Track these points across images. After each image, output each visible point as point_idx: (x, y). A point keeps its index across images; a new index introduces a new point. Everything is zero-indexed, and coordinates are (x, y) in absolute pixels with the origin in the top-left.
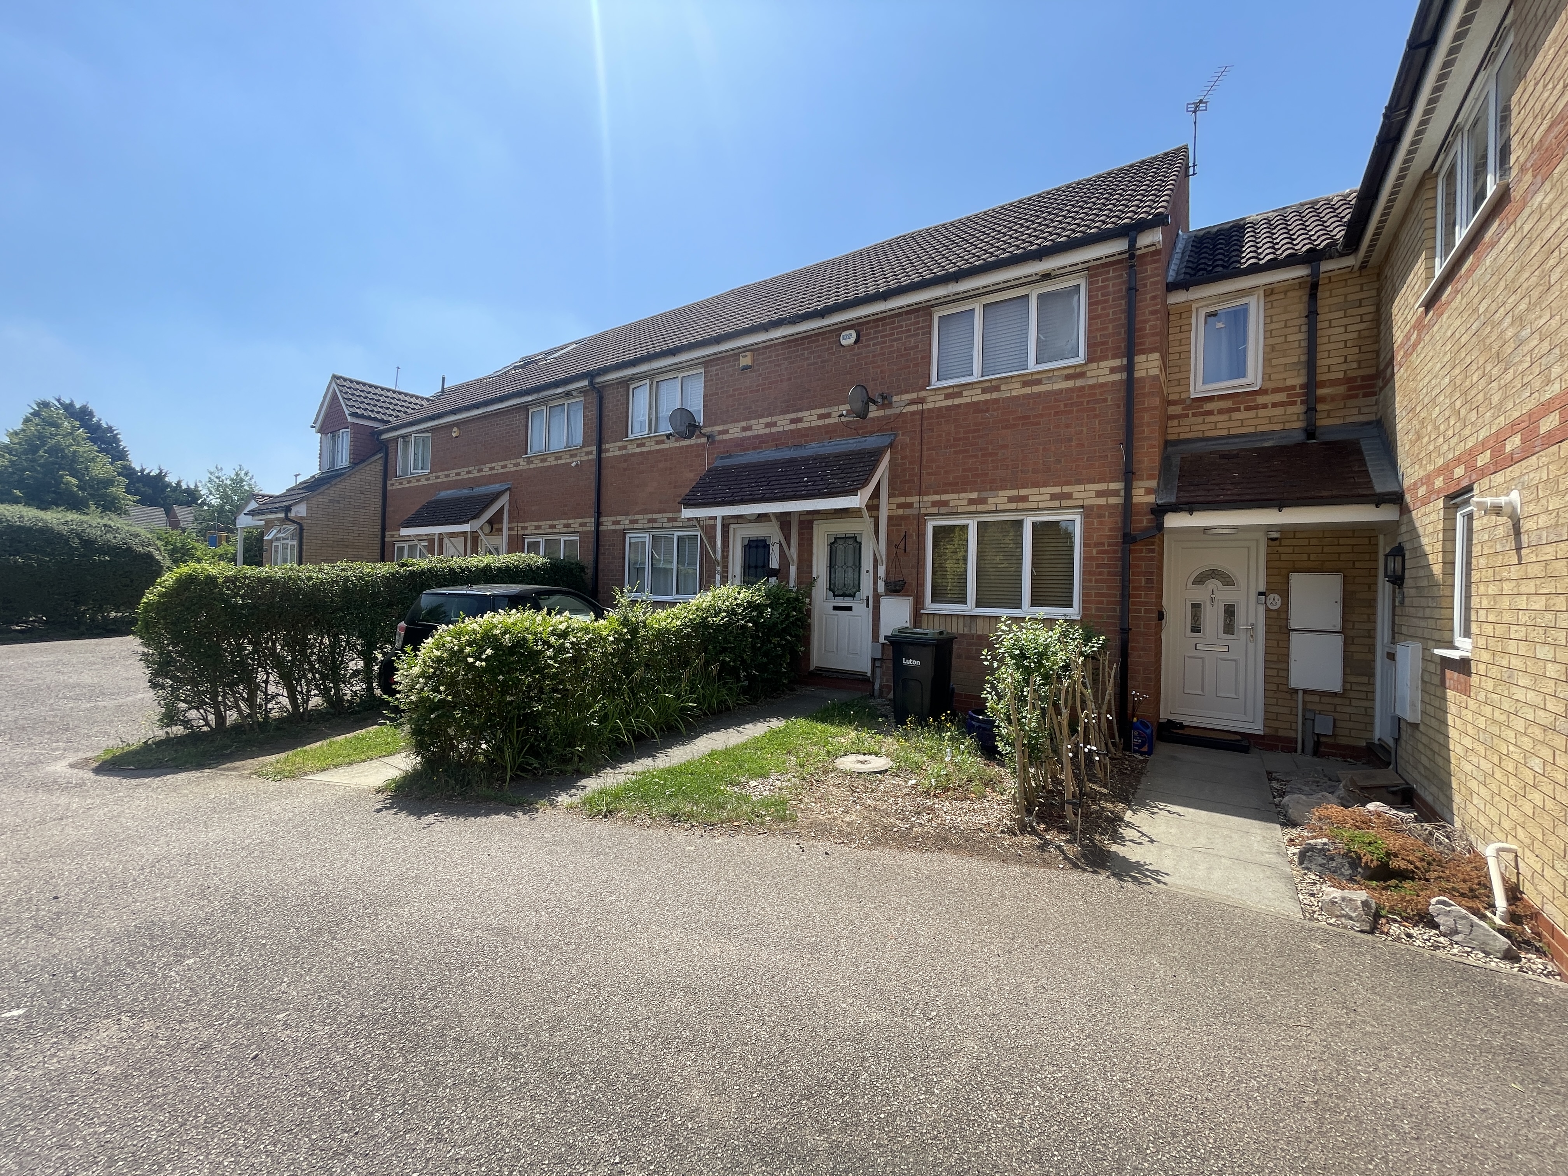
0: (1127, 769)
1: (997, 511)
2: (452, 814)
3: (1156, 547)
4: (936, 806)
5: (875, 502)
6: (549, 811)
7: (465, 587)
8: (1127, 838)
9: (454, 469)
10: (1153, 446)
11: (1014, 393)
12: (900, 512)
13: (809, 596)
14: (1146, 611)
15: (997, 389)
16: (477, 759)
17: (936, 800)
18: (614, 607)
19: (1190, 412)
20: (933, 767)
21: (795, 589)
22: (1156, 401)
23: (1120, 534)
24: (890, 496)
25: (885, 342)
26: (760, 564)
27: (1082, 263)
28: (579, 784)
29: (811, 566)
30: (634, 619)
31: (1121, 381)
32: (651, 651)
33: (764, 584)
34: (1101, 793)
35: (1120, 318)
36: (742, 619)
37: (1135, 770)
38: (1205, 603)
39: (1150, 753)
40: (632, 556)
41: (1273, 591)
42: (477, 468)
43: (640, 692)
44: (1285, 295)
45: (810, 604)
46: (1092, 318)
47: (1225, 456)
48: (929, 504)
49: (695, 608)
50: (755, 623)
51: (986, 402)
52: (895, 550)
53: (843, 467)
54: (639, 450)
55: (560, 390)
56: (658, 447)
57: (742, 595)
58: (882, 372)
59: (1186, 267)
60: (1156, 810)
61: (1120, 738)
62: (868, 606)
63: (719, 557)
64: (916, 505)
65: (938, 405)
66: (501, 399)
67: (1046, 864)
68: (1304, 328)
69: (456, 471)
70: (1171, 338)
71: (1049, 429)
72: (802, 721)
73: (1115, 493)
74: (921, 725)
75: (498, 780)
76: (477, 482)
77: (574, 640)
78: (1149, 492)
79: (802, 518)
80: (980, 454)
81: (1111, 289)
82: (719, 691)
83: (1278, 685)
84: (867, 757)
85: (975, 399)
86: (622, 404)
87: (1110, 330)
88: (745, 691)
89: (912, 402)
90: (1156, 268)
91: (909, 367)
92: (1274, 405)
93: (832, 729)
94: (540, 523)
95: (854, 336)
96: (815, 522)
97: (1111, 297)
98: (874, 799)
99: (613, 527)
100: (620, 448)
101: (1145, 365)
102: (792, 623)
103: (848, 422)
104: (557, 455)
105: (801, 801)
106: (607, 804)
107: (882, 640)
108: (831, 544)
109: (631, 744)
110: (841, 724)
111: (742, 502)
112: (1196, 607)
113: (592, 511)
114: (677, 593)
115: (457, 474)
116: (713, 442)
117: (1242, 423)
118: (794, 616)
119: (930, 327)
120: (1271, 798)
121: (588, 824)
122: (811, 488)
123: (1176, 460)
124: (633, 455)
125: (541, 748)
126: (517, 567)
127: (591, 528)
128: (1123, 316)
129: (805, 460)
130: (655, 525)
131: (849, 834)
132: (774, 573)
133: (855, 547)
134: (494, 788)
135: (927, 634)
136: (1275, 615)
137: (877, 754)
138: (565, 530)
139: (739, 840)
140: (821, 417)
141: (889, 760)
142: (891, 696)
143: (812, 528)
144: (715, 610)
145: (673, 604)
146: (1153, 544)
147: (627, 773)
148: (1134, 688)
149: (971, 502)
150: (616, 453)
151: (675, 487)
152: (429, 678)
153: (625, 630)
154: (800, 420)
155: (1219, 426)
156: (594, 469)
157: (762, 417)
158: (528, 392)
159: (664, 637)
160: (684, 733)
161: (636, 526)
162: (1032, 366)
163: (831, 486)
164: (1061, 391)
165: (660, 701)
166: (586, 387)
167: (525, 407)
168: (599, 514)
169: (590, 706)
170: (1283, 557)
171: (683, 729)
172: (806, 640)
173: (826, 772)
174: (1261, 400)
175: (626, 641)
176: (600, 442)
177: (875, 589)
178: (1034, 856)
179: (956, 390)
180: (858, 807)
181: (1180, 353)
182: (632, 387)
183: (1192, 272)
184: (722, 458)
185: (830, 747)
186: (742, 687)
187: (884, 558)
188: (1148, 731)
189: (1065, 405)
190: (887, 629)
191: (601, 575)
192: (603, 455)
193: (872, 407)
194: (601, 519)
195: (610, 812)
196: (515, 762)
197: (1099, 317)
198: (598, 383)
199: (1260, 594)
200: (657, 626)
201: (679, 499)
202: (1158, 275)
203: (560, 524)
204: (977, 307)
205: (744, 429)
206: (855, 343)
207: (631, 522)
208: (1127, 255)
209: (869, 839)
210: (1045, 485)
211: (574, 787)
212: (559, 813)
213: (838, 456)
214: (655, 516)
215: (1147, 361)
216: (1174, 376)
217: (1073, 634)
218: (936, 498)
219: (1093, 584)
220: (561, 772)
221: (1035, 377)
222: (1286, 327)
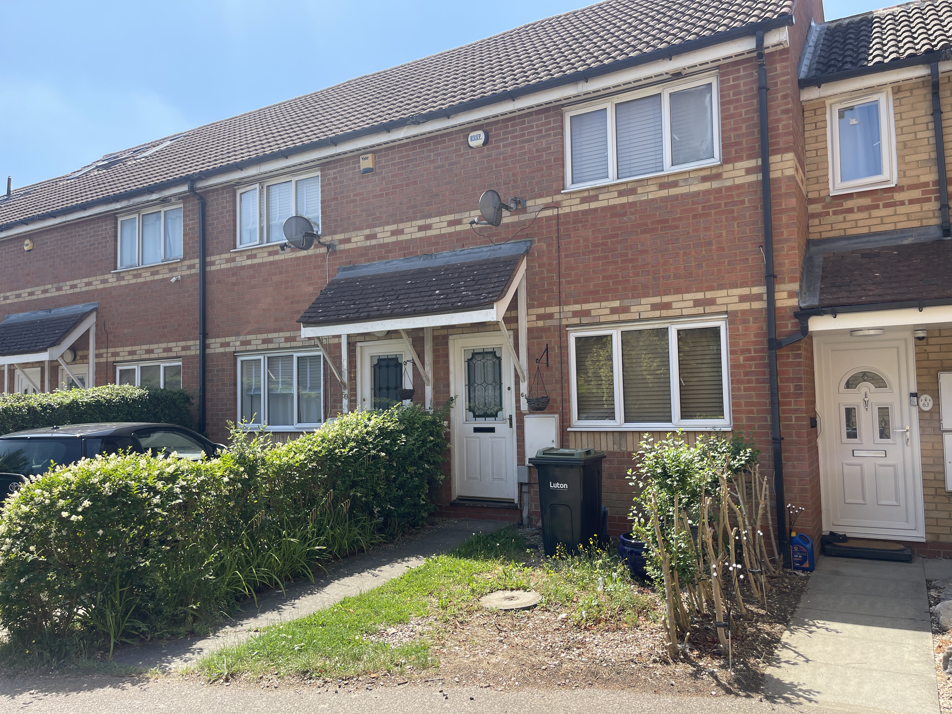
0: (786, 587)
1: (640, 320)
2: (50, 690)
3: (802, 352)
4: (587, 639)
5: (513, 314)
6: (162, 680)
7: (49, 429)
8: (783, 660)
9: (26, 288)
10: (792, 248)
11: (651, 196)
12: (540, 323)
13: (448, 418)
14: (797, 419)
15: (633, 191)
16: (73, 626)
17: (587, 633)
18: (228, 443)
19: (831, 210)
20: (584, 599)
21: (431, 412)
22: (793, 202)
23: (765, 339)
24: (529, 306)
25: (515, 143)
26: (392, 385)
27: (712, 62)
28: (194, 647)
29: (448, 385)
30: (251, 456)
31: (757, 182)
32: (272, 491)
33: (397, 408)
34: (758, 614)
35: (753, 118)
36: (374, 449)
37: (795, 588)
38: (858, 406)
39: (811, 569)
40: (245, 379)
41: (924, 392)
42: (55, 285)
43: (260, 537)
44: (911, 92)
45: (449, 427)
46: (725, 118)
47: (868, 255)
48: (570, 314)
49: (320, 439)
50: (388, 452)
51: (623, 205)
52: (536, 365)
53: (477, 278)
54: (249, 262)
55: (154, 196)
56: (271, 259)
57: (372, 423)
58: (514, 175)
59: (818, 63)
60: (814, 628)
61: (779, 554)
62: (511, 426)
63: (345, 379)
64: (557, 316)
65: (574, 209)
66: (84, 207)
67: (698, 691)
68: (931, 126)
69: (29, 290)
70: (807, 134)
71: (689, 233)
72: (444, 558)
73: (758, 297)
74: (571, 554)
75: (99, 649)
76: (55, 302)
77: (184, 483)
78: (791, 295)
79: (436, 333)
80: (619, 260)
81: (742, 88)
82: (350, 531)
83: (936, 489)
84: (515, 593)
85: (612, 202)
86: (228, 211)
87: (744, 130)
88: (380, 530)
89: (547, 207)
90: (785, 67)
91: (542, 170)
92: (912, 202)
93: (477, 565)
94: (135, 348)
95: (483, 136)
96: (451, 337)
97: (742, 97)
98: (522, 637)
99: (222, 350)
100: (228, 261)
101: (780, 166)
102: (430, 449)
103: (481, 229)
104: (153, 269)
105: (443, 645)
106: (228, 667)
107: (527, 463)
108: (469, 360)
109: (253, 597)
110: (487, 558)
111: (369, 318)
112: (850, 412)
113: (197, 332)
114: (299, 421)
115: (31, 294)
116: (335, 252)
117: (882, 220)
118: (431, 441)
119: (562, 127)
120: (927, 607)
121: (208, 690)
122: (444, 301)
123: (819, 260)
124: (243, 268)
125: (148, 609)
126: (109, 401)
127: (195, 351)
128: (755, 115)
129: (436, 271)
130: (271, 346)
131: (495, 676)
132: (408, 395)
133: (494, 363)
134: (96, 659)
135: (573, 455)
136: (927, 416)
137: (525, 589)
138: (165, 355)
139: (378, 692)
140: (451, 223)
141: (538, 594)
142: (540, 524)
143: (447, 344)
144: (343, 440)
145: (295, 435)
146: (799, 348)
147: (250, 631)
148: (790, 501)
149: (613, 311)
150: (224, 266)
151: (292, 303)
152: (17, 537)
153: (242, 469)
154: (428, 227)
155: (860, 224)
156: (197, 285)
157: (388, 224)
158: (117, 198)
159: (287, 474)
160: (313, 581)
161: (249, 348)
162: (668, 169)
163: (464, 299)
164: (698, 193)
165: (284, 547)
166: (185, 192)
167: (113, 216)
168: (204, 335)
169: (204, 557)
170: (932, 356)
171: (312, 577)
172: (447, 468)
173: (470, 613)
174: (898, 197)
175: (244, 482)
176: (204, 254)
177: (518, 408)
178: (686, 684)
179: (592, 193)
180: (505, 647)
181: (817, 150)
182: (239, 192)
183: (824, 68)
184: (344, 270)
185: (474, 585)
186: (376, 524)
187: (525, 373)
188: (808, 546)
189: (703, 208)
190: (531, 453)
191: (209, 404)
192: (208, 269)
193: (505, 213)
194: (209, 341)
195: (232, 675)
196: (119, 628)
197: (732, 116)
198: (200, 189)
199: (913, 395)
200: (278, 462)
201: (298, 317)
202: (788, 74)
203: (158, 348)
204: (609, 105)
205: (368, 237)
206: (485, 144)
207: (243, 343)
208: (755, 54)
209: (517, 680)
210: (688, 291)
211: (189, 651)
212: (174, 682)
213: (471, 266)
214: (270, 336)
215: (782, 161)
216: (813, 174)
217: (721, 448)
218: (577, 307)
219: (742, 393)
220: (173, 635)
221: (671, 179)
222: (914, 124)
